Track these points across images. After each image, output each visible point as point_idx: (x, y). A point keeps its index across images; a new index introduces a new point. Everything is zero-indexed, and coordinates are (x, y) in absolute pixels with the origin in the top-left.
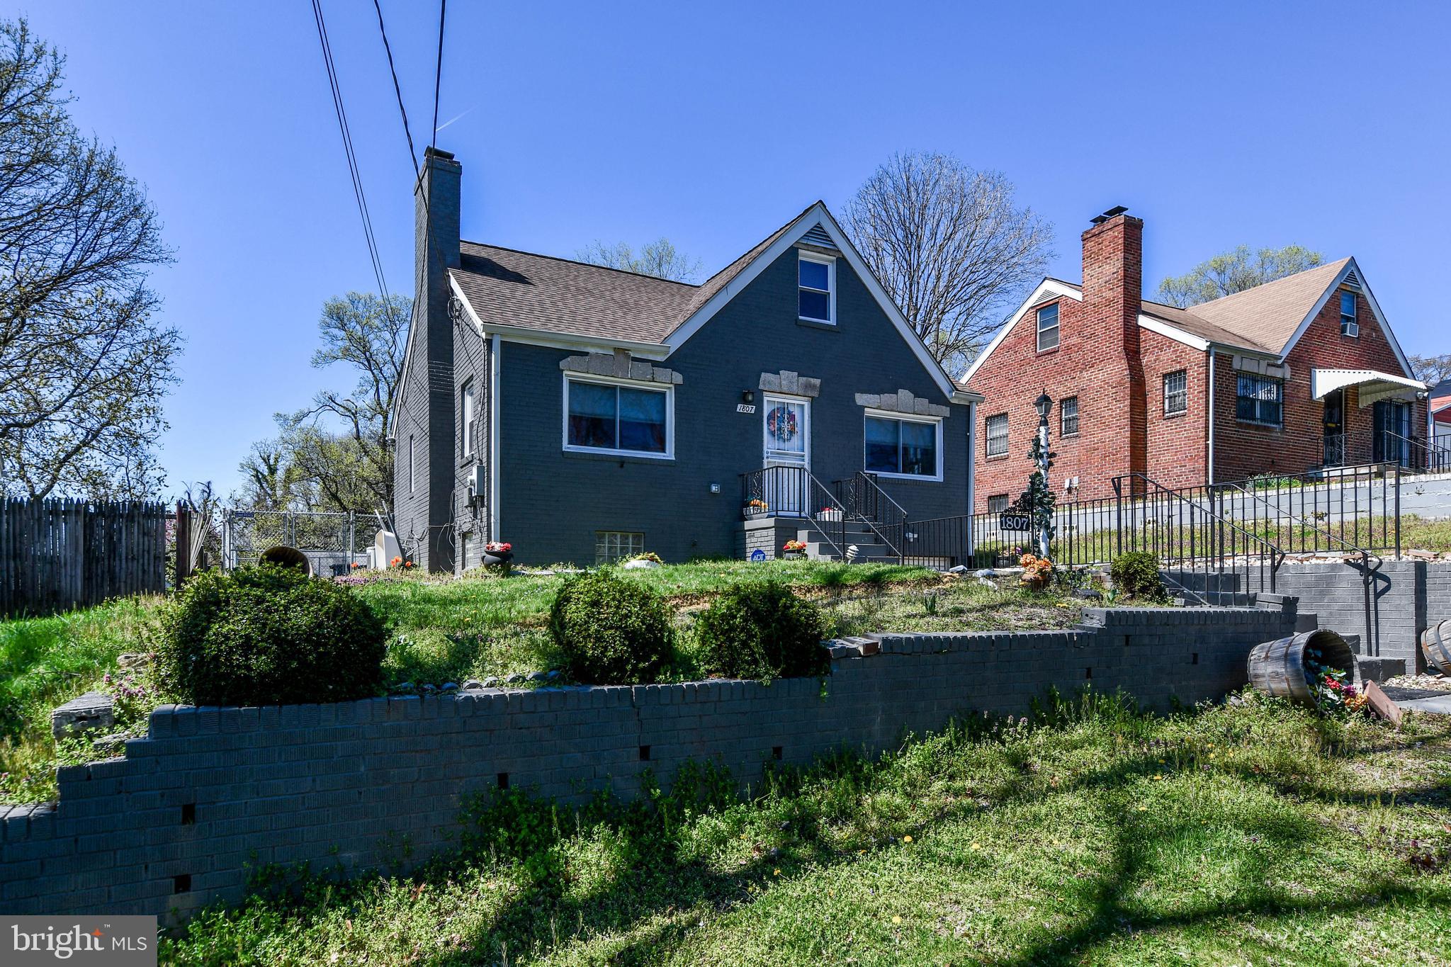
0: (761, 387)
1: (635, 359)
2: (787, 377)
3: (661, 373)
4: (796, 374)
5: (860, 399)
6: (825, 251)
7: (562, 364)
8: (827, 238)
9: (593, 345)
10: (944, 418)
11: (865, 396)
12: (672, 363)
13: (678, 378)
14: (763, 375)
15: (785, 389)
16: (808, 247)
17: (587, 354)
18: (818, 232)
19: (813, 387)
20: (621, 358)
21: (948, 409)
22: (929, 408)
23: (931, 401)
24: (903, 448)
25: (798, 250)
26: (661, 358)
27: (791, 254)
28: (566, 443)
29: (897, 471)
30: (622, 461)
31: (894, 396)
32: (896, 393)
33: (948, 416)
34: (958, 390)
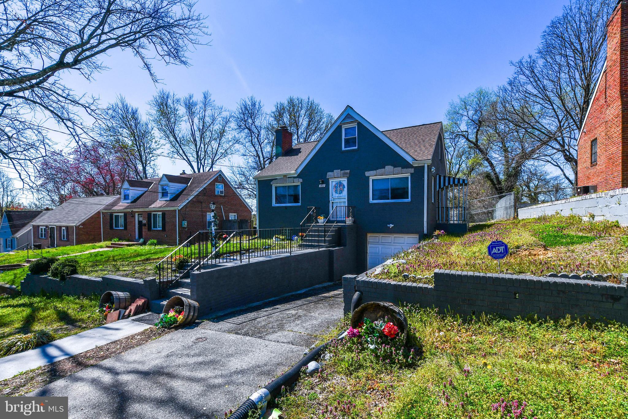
0: (327, 177)
1: (289, 177)
2: (337, 172)
3: (296, 180)
4: (339, 170)
5: (367, 174)
6: (352, 122)
7: (271, 183)
8: (352, 117)
9: (278, 176)
10: (412, 174)
11: (369, 172)
12: (299, 176)
13: (301, 180)
14: (328, 173)
15: (336, 176)
16: (345, 124)
17: (277, 179)
18: (349, 116)
19: (346, 173)
20: (285, 178)
21: (413, 169)
22: (401, 171)
23: (403, 168)
24: (391, 189)
25: (341, 126)
26: (296, 175)
27: (339, 128)
28: (274, 204)
29: (388, 199)
30: (286, 207)
31: (383, 169)
32: (384, 168)
33: (413, 172)
34: (417, 160)
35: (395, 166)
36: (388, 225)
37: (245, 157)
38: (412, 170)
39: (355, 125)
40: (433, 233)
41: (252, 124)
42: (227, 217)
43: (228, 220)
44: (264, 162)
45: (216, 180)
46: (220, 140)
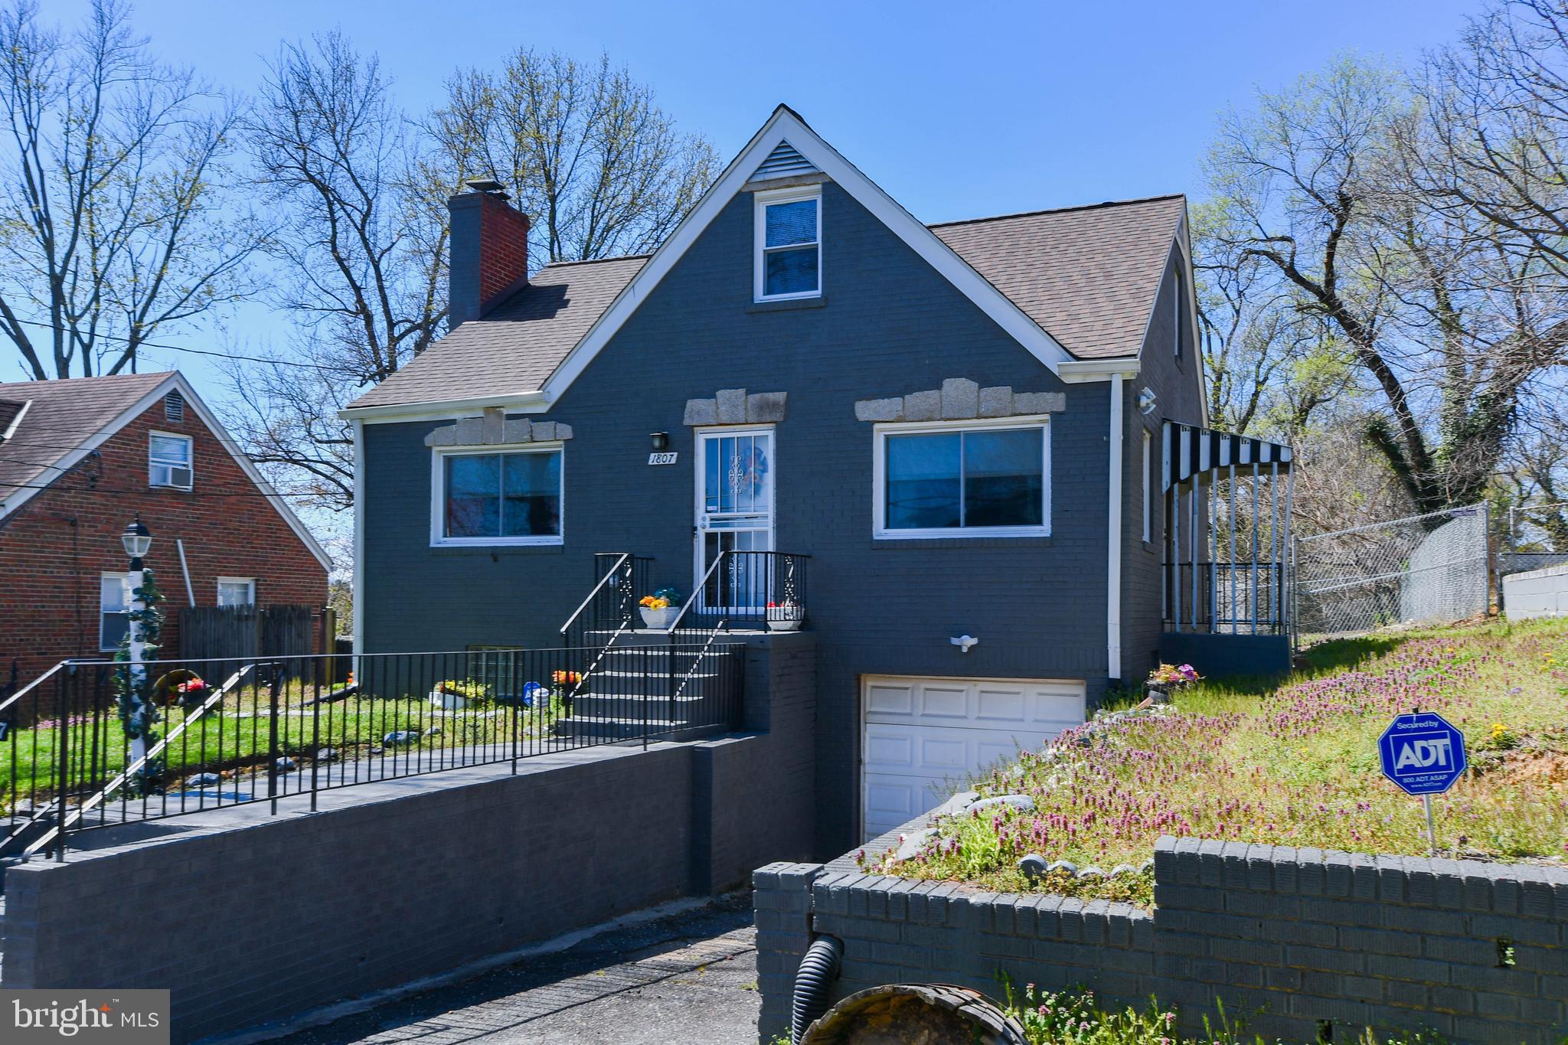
0: (687, 422)
1: (510, 417)
2: (730, 399)
3: (543, 428)
4: (742, 391)
5: (864, 410)
6: (798, 180)
7: (428, 441)
8: (799, 159)
10: (1056, 416)
11: (873, 405)
12: (558, 412)
13: (566, 431)
14: (689, 403)
15: (724, 419)
16: (768, 185)
17: (453, 422)
18: (784, 153)
19: (774, 406)
20: (492, 419)
21: (1062, 396)
22: (1013, 402)
23: (1018, 389)
24: (968, 481)
25: (751, 194)
26: (543, 409)
27: (743, 202)
28: (438, 536)
29: (956, 524)
30: (495, 553)
31: (934, 393)
32: (939, 387)
33: (1062, 409)
34: (1078, 358)
35: (984, 382)
36: (955, 641)
37: (300, 314)
38: (1057, 401)
39: (811, 193)
40: (1147, 678)
41: (336, 163)
42: (207, 592)
43: (209, 608)
44: (394, 341)
45: (154, 418)
46: (175, 229)
